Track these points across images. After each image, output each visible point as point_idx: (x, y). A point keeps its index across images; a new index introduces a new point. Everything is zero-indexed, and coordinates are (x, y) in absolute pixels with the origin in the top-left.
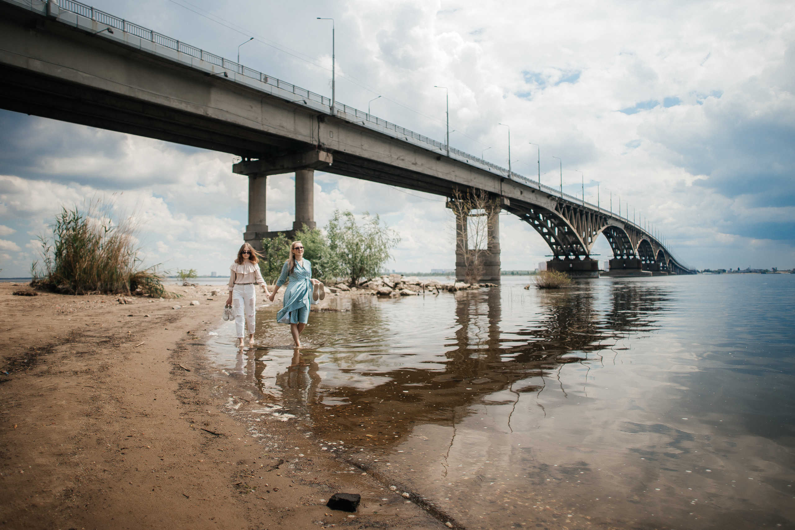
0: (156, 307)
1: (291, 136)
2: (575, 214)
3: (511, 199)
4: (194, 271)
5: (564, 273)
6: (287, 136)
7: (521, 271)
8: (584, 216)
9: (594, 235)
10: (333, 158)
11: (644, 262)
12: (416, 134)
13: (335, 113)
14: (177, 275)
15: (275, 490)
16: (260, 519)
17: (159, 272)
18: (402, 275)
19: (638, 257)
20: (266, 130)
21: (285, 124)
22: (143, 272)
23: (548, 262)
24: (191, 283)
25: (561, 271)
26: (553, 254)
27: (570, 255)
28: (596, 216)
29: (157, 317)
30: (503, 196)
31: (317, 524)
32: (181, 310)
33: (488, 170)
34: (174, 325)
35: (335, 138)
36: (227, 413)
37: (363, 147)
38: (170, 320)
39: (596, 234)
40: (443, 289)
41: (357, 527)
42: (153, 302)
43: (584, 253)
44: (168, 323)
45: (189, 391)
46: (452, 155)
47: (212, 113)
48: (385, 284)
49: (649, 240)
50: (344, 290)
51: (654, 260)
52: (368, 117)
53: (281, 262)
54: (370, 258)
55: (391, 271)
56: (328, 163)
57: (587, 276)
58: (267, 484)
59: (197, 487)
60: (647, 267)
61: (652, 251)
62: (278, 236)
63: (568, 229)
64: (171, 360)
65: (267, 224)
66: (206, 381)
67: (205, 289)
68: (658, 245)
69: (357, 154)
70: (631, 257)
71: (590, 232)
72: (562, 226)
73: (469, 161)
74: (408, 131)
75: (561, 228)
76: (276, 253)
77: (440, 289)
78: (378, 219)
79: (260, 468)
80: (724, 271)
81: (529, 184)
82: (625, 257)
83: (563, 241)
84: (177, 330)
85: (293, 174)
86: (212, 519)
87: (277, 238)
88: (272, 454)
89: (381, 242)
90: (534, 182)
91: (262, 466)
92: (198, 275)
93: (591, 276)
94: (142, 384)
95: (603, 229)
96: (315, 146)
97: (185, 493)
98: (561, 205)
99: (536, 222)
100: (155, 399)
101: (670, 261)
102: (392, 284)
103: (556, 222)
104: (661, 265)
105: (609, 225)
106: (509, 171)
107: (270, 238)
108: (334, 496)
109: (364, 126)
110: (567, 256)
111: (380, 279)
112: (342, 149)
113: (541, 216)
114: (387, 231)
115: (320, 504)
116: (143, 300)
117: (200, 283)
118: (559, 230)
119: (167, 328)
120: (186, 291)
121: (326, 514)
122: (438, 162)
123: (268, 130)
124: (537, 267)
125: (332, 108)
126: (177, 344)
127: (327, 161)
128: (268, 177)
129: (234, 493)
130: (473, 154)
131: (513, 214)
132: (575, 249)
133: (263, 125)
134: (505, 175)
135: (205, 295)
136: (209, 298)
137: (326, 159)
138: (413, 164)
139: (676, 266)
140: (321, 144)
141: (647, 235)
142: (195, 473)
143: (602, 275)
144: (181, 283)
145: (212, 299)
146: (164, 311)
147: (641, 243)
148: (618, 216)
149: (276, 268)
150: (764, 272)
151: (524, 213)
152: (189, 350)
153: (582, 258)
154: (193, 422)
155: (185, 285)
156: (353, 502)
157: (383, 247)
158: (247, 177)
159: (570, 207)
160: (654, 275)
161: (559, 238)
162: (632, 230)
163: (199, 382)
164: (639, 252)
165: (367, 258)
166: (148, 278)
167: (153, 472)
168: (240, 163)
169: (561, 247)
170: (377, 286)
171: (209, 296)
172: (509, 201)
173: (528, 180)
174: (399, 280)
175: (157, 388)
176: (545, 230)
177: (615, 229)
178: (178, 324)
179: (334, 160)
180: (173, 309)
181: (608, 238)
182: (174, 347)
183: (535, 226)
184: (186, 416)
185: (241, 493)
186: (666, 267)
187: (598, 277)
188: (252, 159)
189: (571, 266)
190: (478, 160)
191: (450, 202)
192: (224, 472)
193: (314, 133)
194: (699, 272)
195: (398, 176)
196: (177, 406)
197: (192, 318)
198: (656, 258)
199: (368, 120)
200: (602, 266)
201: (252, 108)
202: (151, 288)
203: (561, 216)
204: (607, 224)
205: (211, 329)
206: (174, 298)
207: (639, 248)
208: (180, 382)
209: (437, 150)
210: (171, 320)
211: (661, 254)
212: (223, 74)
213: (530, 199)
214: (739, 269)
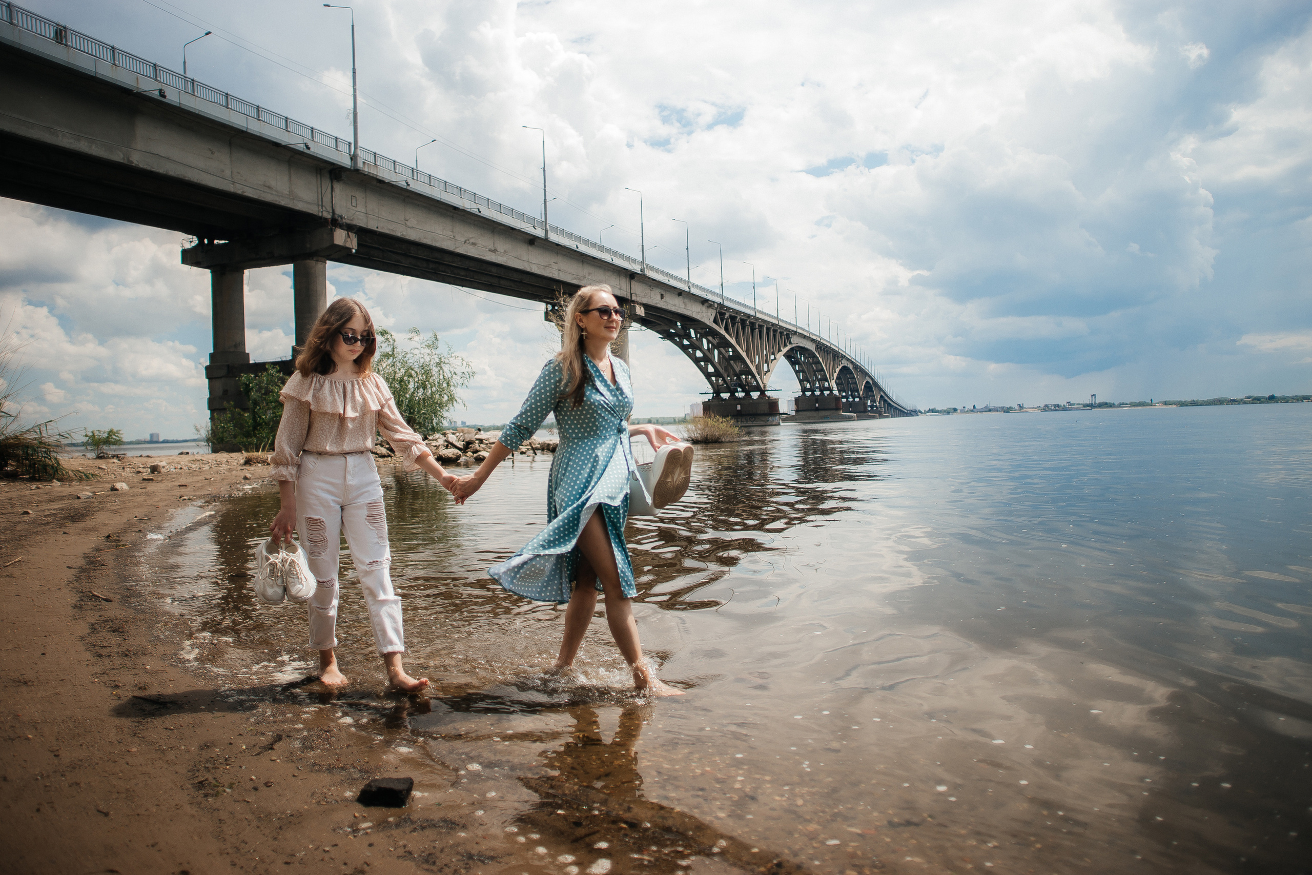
0: (45, 497)
1: (283, 202)
2: (743, 328)
3: (646, 307)
4: (118, 432)
5: (728, 418)
6: (277, 203)
7: (664, 418)
8: (757, 332)
9: (772, 360)
10: (358, 240)
11: (844, 400)
12: (494, 203)
13: (360, 165)
14: (85, 439)
15: (267, 785)
16: (240, 835)
17: (50, 435)
18: (479, 430)
19: (836, 392)
20: (239, 192)
21: (273, 183)
22: (16, 437)
23: (704, 403)
24: (111, 453)
25: (724, 416)
26: (712, 391)
27: (737, 392)
28: (775, 331)
29: (47, 513)
30: (633, 302)
31: (341, 832)
32: (93, 500)
33: (609, 260)
34: (81, 525)
35: (360, 208)
36: (180, 665)
37: (408, 223)
38: (72, 517)
39: (775, 359)
40: (543, 450)
41: (408, 829)
42: (38, 488)
43: (757, 388)
44: (69, 523)
45: (110, 635)
46: (553, 237)
47: (138, 160)
48: (449, 445)
49: (851, 367)
50: (383, 456)
51: (859, 397)
52: (415, 173)
53: (273, 413)
54: (424, 403)
55: (459, 424)
56: (350, 249)
57: (762, 423)
58: (253, 777)
59: (124, 795)
60: (850, 407)
61: (856, 383)
62: (266, 370)
63: (733, 352)
64: (76, 584)
65: (247, 351)
66: (142, 617)
67: (138, 462)
68: (864, 373)
69: (399, 234)
70: (826, 393)
71: (766, 355)
72: (724, 348)
73: (579, 246)
74: (481, 198)
75: (722, 349)
76: (265, 399)
77: (538, 449)
78: (436, 339)
79: (241, 752)
80: (955, 410)
81: (673, 283)
82: (817, 393)
83: (726, 369)
84: (87, 534)
85: (290, 267)
86: (153, 846)
87: (265, 373)
88: (262, 728)
89: (441, 377)
90: (680, 280)
91: (244, 747)
92: (125, 439)
93: (769, 423)
94: (17, 629)
95: (785, 350)
96: (326, 219)
97: (101, 808)
98: (722, 314)
99: (686, 342)
100: (43, 654)
101: (881, 396)
102: (460, 444)
103: (715, 342)
104: (869, 403)
105: (794, 346)
106: (643, 262)
107: (252, 373)
108: (369, 785)
109: (408, 188)
110: (733, 392)
111: (441, 436)
112: (372, 225)
113: (692, 332)
114: (450, 359)
115: (346, 800)
116: (18, 485)
117: (129, 454)
118: (720, 353)
119: (66, 531)
120: (104, 467)
121: (357, 815)
122: (530, 248)
123: (243, 192)
124: (688, 411)
125: (354, 158)
126: (86, 557)
127: (348, 245)
128: (246, 272)
129: (194, 797)
130: (585, 236)
131: (649, 330)
132: (744, 382)
133: (234, 183)
134: (636, 268)
135: (139, 472)
136: (146, 478)
137: (345, 241)
138: (490, 250)
139: (889, 405)
140: (336, 216)
141: (848, 360)
142: (122, 772)
143: (784, 420)
144: (92, 455)
145: (152, 480)
146: (60, 503)
147: (841, 370)
148: (806, 331)
149: (266, 423)
150: (1007, 410)
151: (666, 328)
152: (110, 567)
153: (755, 395)
154: (117, 687)
155: (99, 457)
156: (401, 791)
157: (445, 385)
158: (209, 271)
159: (736, 317)
160: (859, 418)
161: (720, 365)
162: (827, 351)
163: (129, 619)
164: (837, 384)
165: (419, 403)
166: (28, 447)
167: (37, 779)
168: (194, 248)
169: (724, 380)
170: (437, 447)
171: (146, 474)
172: (642, 309)
173: (672, 276)
174: (472, 436)
175: (47, 634)
176: (699, 354)
177: (803, 350)
178: (89, 523)
179: (359, 244)
180: (79, 498)
181: (793, 364)
182: (81, 562)
183: (684, 348)
184: (105, 678)
185: (206, 795)
186: (876, 406)
187: (779, 424)
188: (216, 242)
189: (739, 407)
190: (594, 245)
191: (551, 311)
192: (175, 764)
193: (324, 199)
194: (921, 412)
195: (467, 270)
196: (87, 663)
197: (115, 512)
198: (861, 393)
199: (415, 178)
200: (786, 406)
201: (213, 153)
202: (35, 464)
203: (723, 332)
204: (790, 343)
205: (150, 529)
206: (81, 480)
207: (837, 378)
208: (93, 620)
209: (528, 228)
210: (76, 516)
211: (868, 387)
212: (157, 93)
213: (675, 305)
214: (974, 407)
